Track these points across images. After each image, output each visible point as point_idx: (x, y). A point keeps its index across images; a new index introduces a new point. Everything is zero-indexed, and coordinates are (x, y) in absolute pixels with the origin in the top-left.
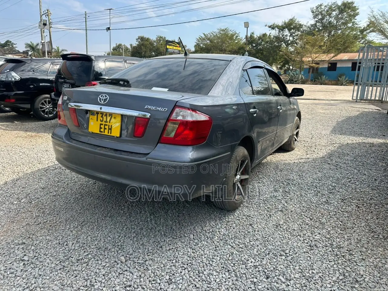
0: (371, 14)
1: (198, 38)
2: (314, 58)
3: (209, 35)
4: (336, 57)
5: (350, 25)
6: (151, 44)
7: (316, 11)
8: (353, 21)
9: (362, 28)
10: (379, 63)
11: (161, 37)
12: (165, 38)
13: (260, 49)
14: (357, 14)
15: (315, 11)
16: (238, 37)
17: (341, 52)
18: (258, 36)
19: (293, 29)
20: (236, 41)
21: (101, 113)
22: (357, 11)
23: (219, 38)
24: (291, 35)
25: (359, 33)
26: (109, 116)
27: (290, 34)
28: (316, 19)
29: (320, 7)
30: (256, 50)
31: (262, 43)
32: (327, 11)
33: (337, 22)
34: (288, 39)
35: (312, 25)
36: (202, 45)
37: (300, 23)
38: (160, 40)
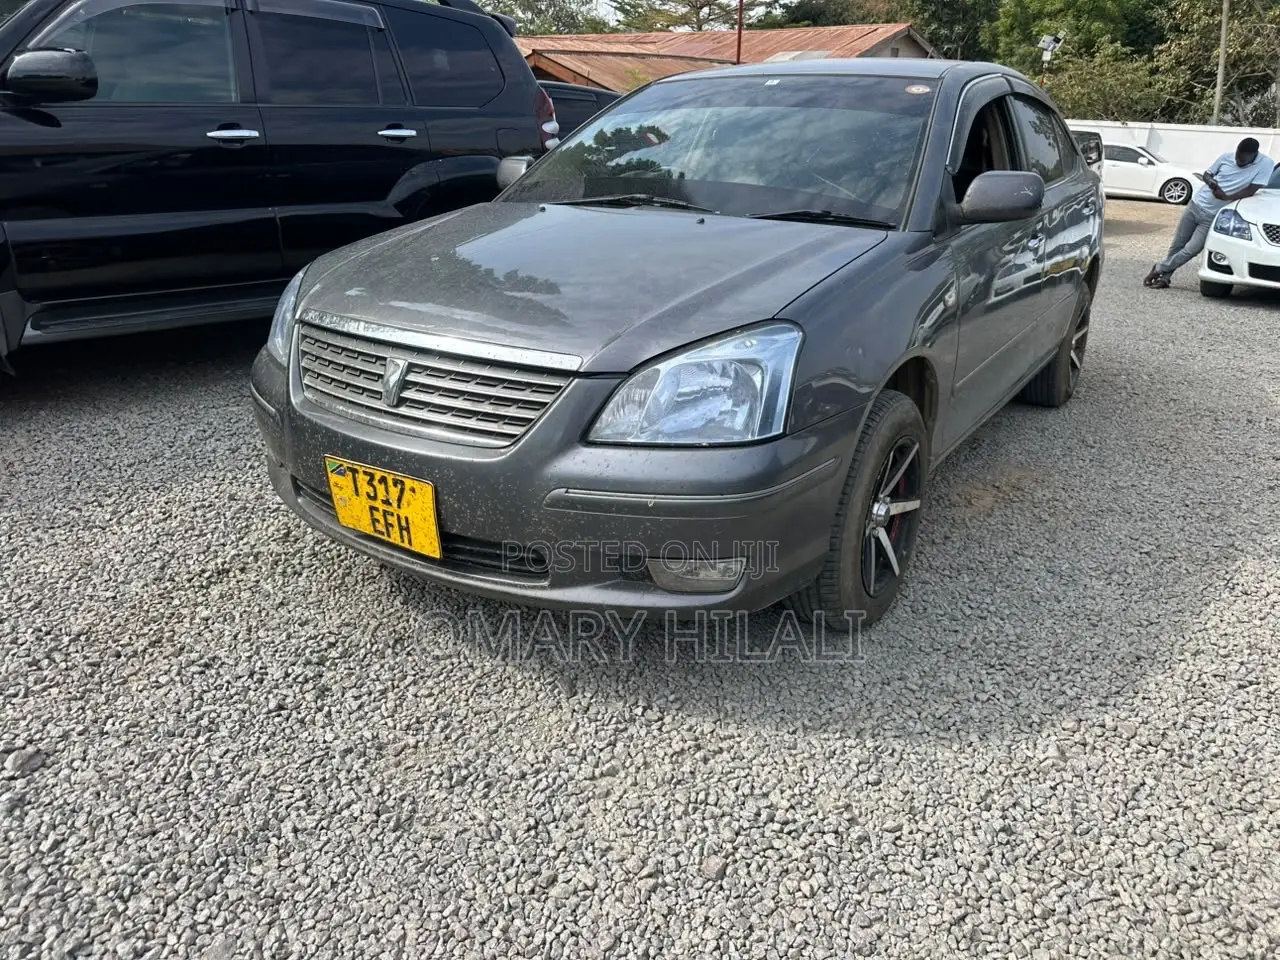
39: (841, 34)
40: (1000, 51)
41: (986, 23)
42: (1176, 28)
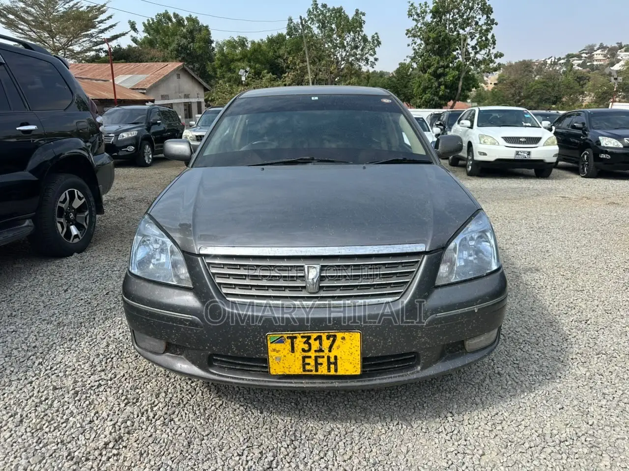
39: (149, 67)
40: (218, 76)
41: (209, 63)
42: (288, 67)
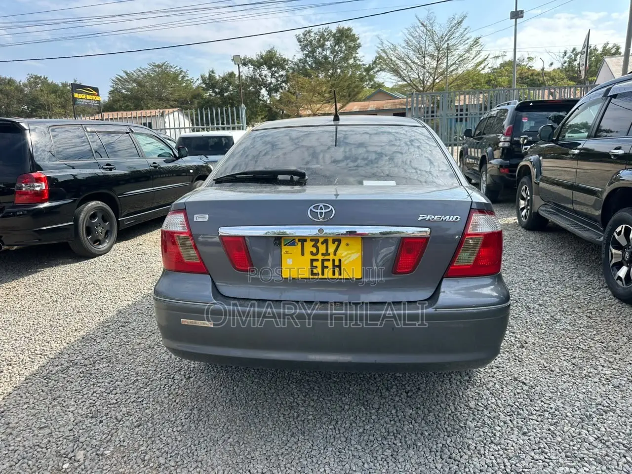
0: (380, 46)
1: (114, 79)
2: (316, 110)
3: (135, 74)
4: (344, 109)
5: (351, 61)
6: (19, 89)
7: (304, 40)
8: (354, 55)
9: (367, 66)
10: (433, 116)
11: (36, 77)
12: (45, 79)
13: (229, 97)
14: (359, 46)
15: (302, 40)
16: (186, 78)
17: (350, 101)
18: (222, 76)
19: (275, 65)
20: (184, 85)
21: (312, 240)
22: (358, 41)
23: (153, 79)
24: (273, 75)
25: (364, 74)
26: (334, 243)
27: (270, 74)
28: (306, 52)
29: (308, 35)
30: (221, 99)
31: (229, 87)
32: (319, 40)
33: (334, 57)
34: (270, 81)
35: (300, 60)
36: (123, 91)
37: (283, 57)
38: (36, 83)
